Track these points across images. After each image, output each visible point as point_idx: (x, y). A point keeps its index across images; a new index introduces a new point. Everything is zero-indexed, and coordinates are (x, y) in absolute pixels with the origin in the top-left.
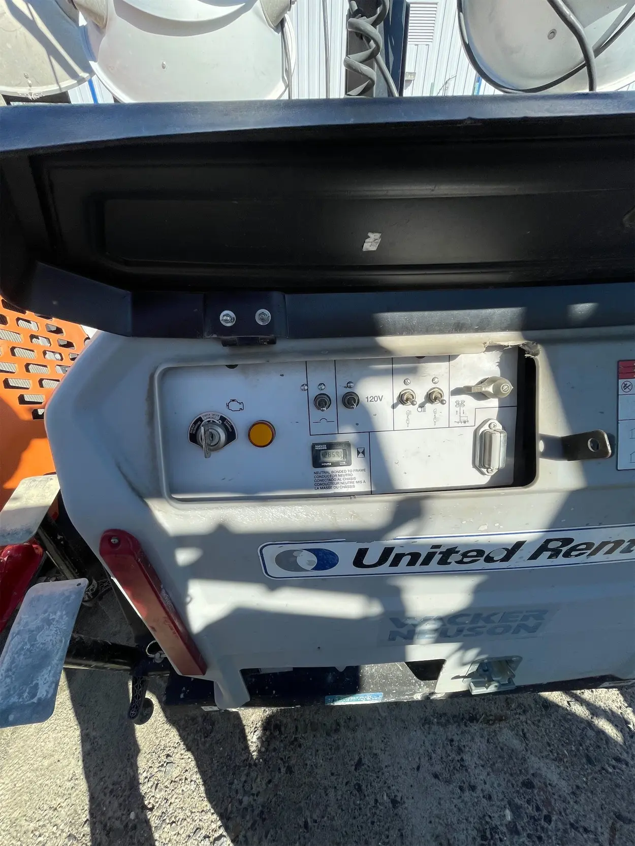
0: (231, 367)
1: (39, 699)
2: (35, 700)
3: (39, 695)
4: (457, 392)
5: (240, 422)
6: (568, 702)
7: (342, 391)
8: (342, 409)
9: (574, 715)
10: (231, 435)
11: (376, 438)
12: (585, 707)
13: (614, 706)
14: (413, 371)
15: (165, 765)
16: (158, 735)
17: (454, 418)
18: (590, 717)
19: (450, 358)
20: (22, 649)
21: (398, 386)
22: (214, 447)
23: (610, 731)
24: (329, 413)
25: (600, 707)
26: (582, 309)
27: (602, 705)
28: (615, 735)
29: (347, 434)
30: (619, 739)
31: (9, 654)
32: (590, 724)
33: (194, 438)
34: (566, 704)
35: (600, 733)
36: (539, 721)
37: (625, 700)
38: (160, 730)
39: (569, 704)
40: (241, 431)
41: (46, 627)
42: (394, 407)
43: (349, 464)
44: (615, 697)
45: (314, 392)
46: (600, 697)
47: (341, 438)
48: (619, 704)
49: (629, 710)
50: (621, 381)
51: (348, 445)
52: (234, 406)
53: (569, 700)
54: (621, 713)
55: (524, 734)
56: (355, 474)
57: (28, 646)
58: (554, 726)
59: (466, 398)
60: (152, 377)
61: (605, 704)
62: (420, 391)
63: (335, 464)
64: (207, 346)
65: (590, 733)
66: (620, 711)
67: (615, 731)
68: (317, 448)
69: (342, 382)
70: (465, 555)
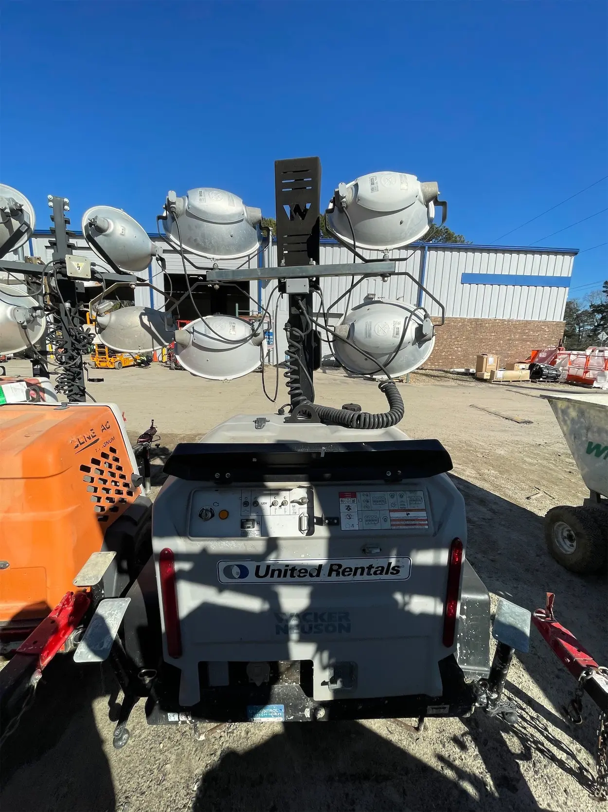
0: (217, 490)
1: (104, 649)
2: (102, 649)
3: (104, 647)
4: (292, 502)
5: (217, 510)
6: (442, 767)
7: (253, 500)
8: (252, 507)
9: (445, 778)
10: (213, 515)
11: (263, 517)
12: (454, 772)
13: (477, 771)
14: (277, 494)
15: (124, 804)
16: (122, 782)
17: (292, 512)
18: (457, 779)
19: (290, 490)
20: (98, 626)
21: (272, 499)
22: (206, 520)
23: (471, 791)
24: (248, 508)
25: (466, 771)
26: (327, 475)
27: (468, 770)
28: (474, 794)
29: (253, 516)
30: (477, 797)
31: (91, 627)
32: (456, 785)
33: (200, 516)
34: (440, 768)
35: (464, 792)
36: (417, 781)
37: (487, 768)
38: (124, 778)
39: (442, 768)
40: (216, 513)
41: (110, 616)
42: (270, 506)
43: (254, 527)
44: (479, 765)
45: (243, 500)
46: (467, 764)
47: (251, 518)
48: (482, 770)
49: (488, 776)
50: (340, 499)
51: (254, 520)
52: (216, 504)
53: (442, 765)
54: (482, 777)
55: (404, 790)
56: (256, 532)
57: (101, 625)
58: (428, 785)
59: (296, 504)
60: (191, 493)
61: (470, 769)
62: (280, 500)
63: (249, 527)
64: (211, 484)
65: (455, 792)
66: (481, 775)
67: (475, 791)
68: (243, 521)
69: (253, 498)
70: (300, 571)
